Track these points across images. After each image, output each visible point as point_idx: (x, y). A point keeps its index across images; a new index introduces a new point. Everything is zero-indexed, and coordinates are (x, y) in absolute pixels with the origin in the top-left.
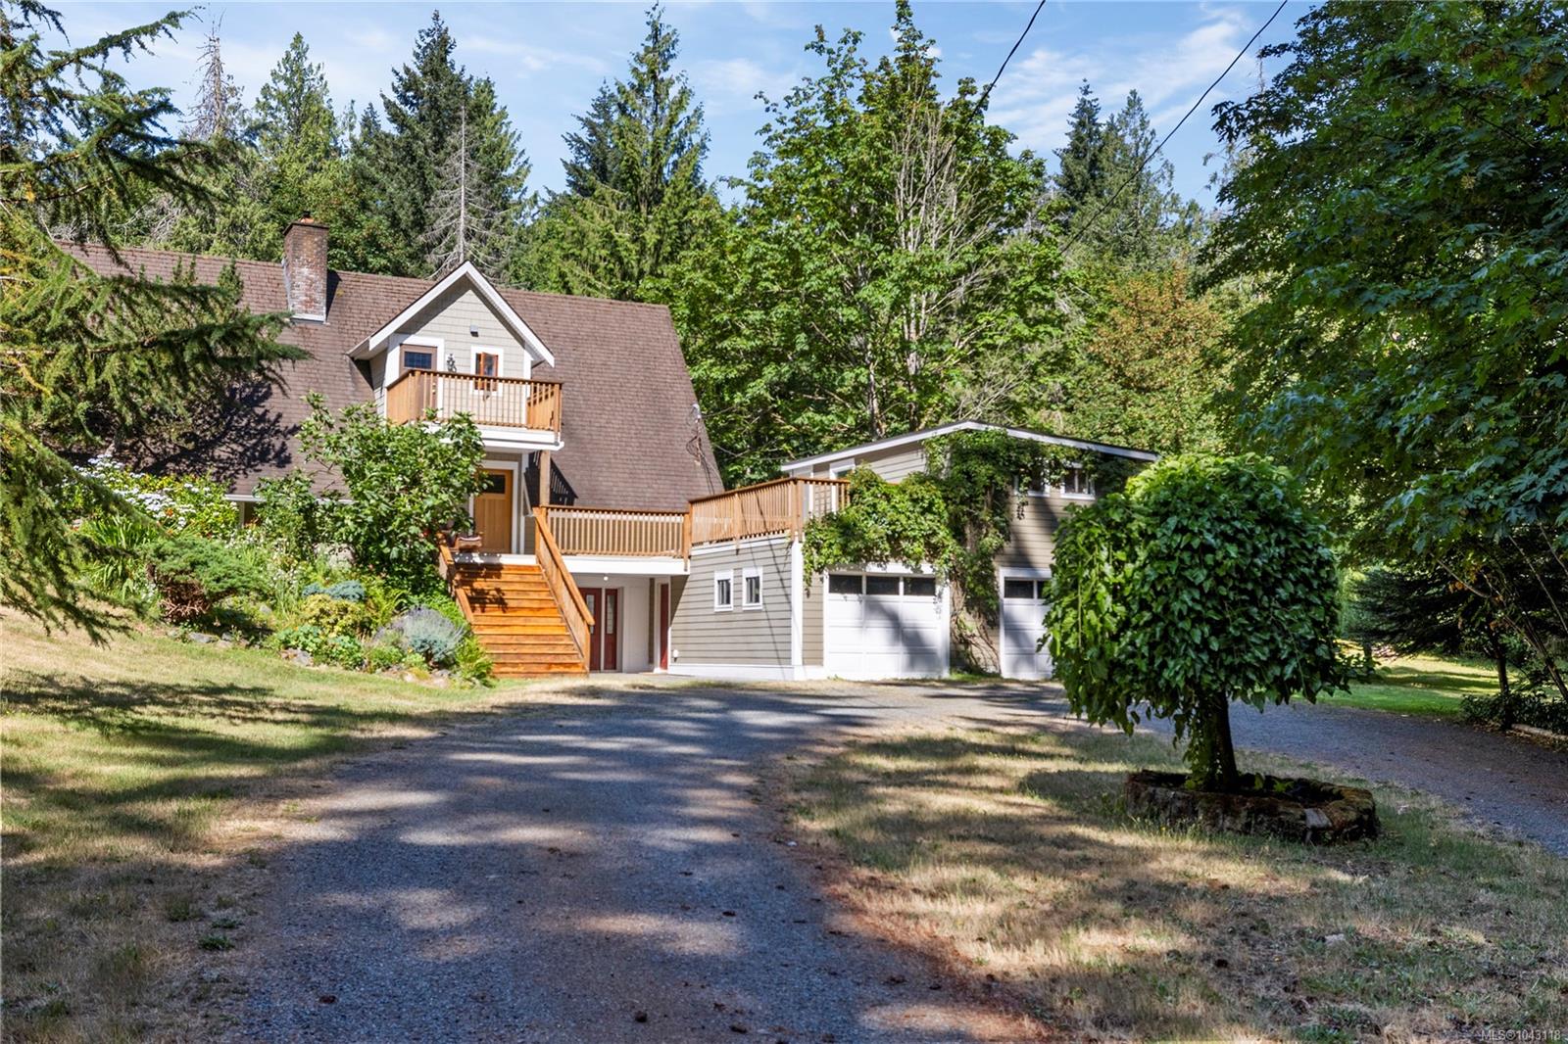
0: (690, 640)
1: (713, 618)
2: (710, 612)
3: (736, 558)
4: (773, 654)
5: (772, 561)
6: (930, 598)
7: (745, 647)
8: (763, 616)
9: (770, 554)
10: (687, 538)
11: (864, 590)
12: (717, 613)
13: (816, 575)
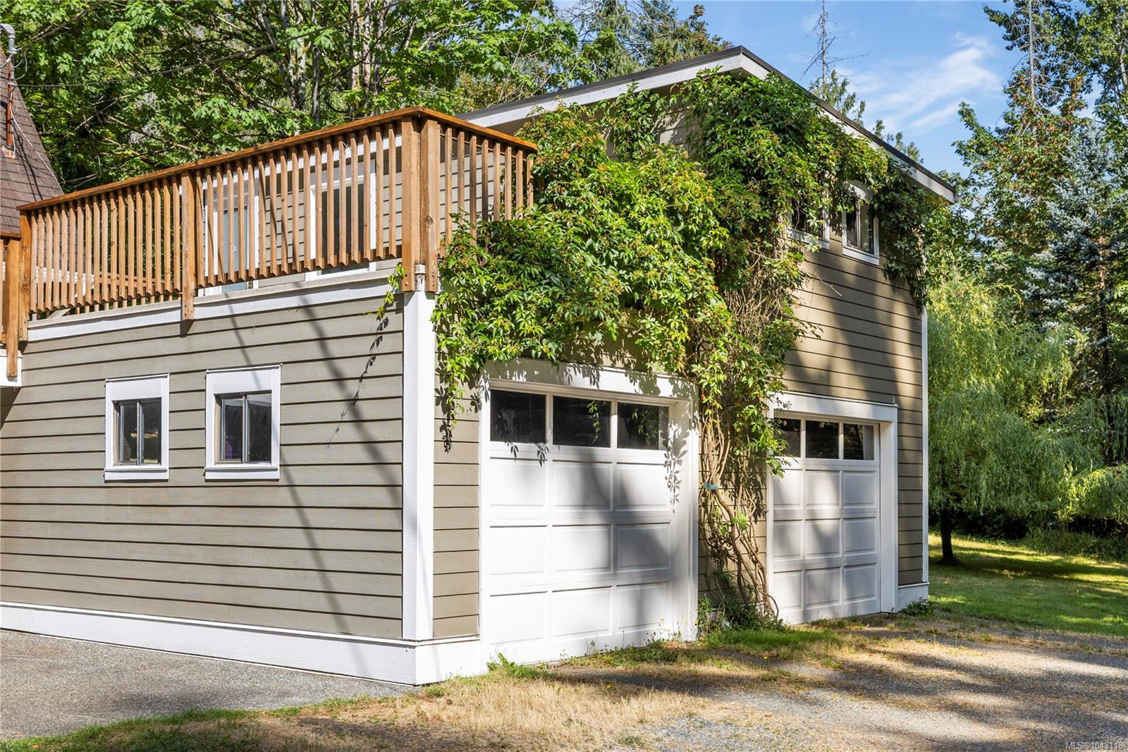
0: (24, 546)
1: (101, 496)
2: (95, 479)
3: (181, 345)
4: (321, 602)
5: (314, 351)
6: (658, 455)
7: (215, 575)
8: (283, 496)
9: (307, 331)
10: (16, 299)
11: (549, 435)
12: (109, 485)
13: (463, 390)
